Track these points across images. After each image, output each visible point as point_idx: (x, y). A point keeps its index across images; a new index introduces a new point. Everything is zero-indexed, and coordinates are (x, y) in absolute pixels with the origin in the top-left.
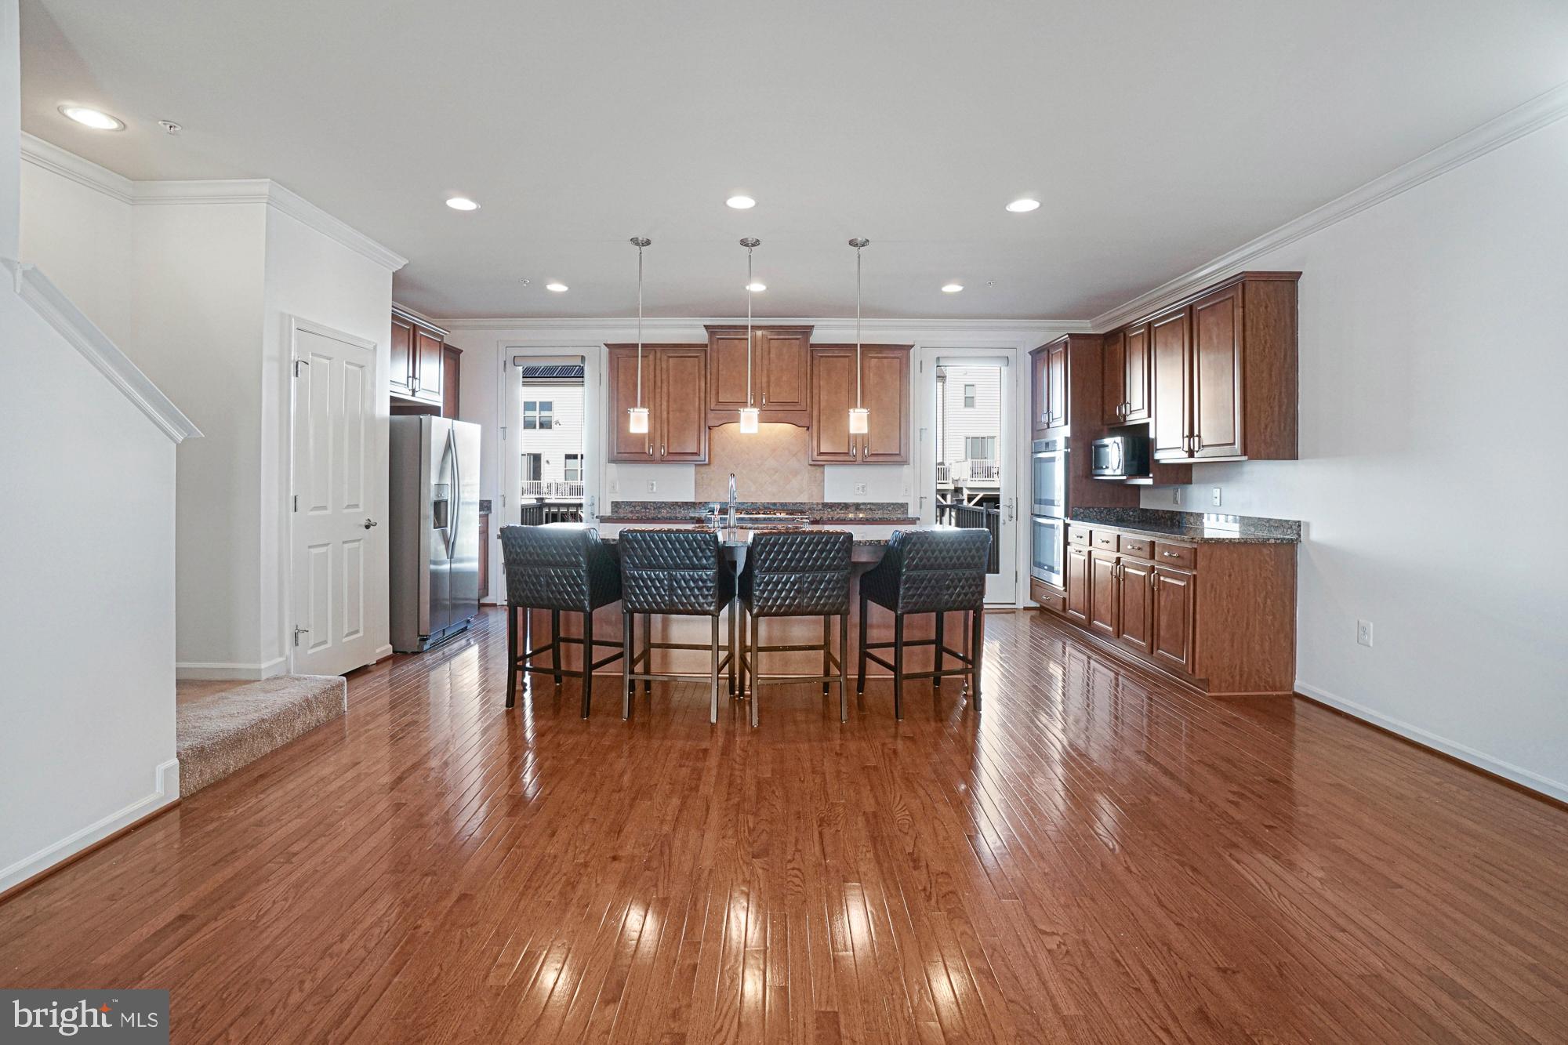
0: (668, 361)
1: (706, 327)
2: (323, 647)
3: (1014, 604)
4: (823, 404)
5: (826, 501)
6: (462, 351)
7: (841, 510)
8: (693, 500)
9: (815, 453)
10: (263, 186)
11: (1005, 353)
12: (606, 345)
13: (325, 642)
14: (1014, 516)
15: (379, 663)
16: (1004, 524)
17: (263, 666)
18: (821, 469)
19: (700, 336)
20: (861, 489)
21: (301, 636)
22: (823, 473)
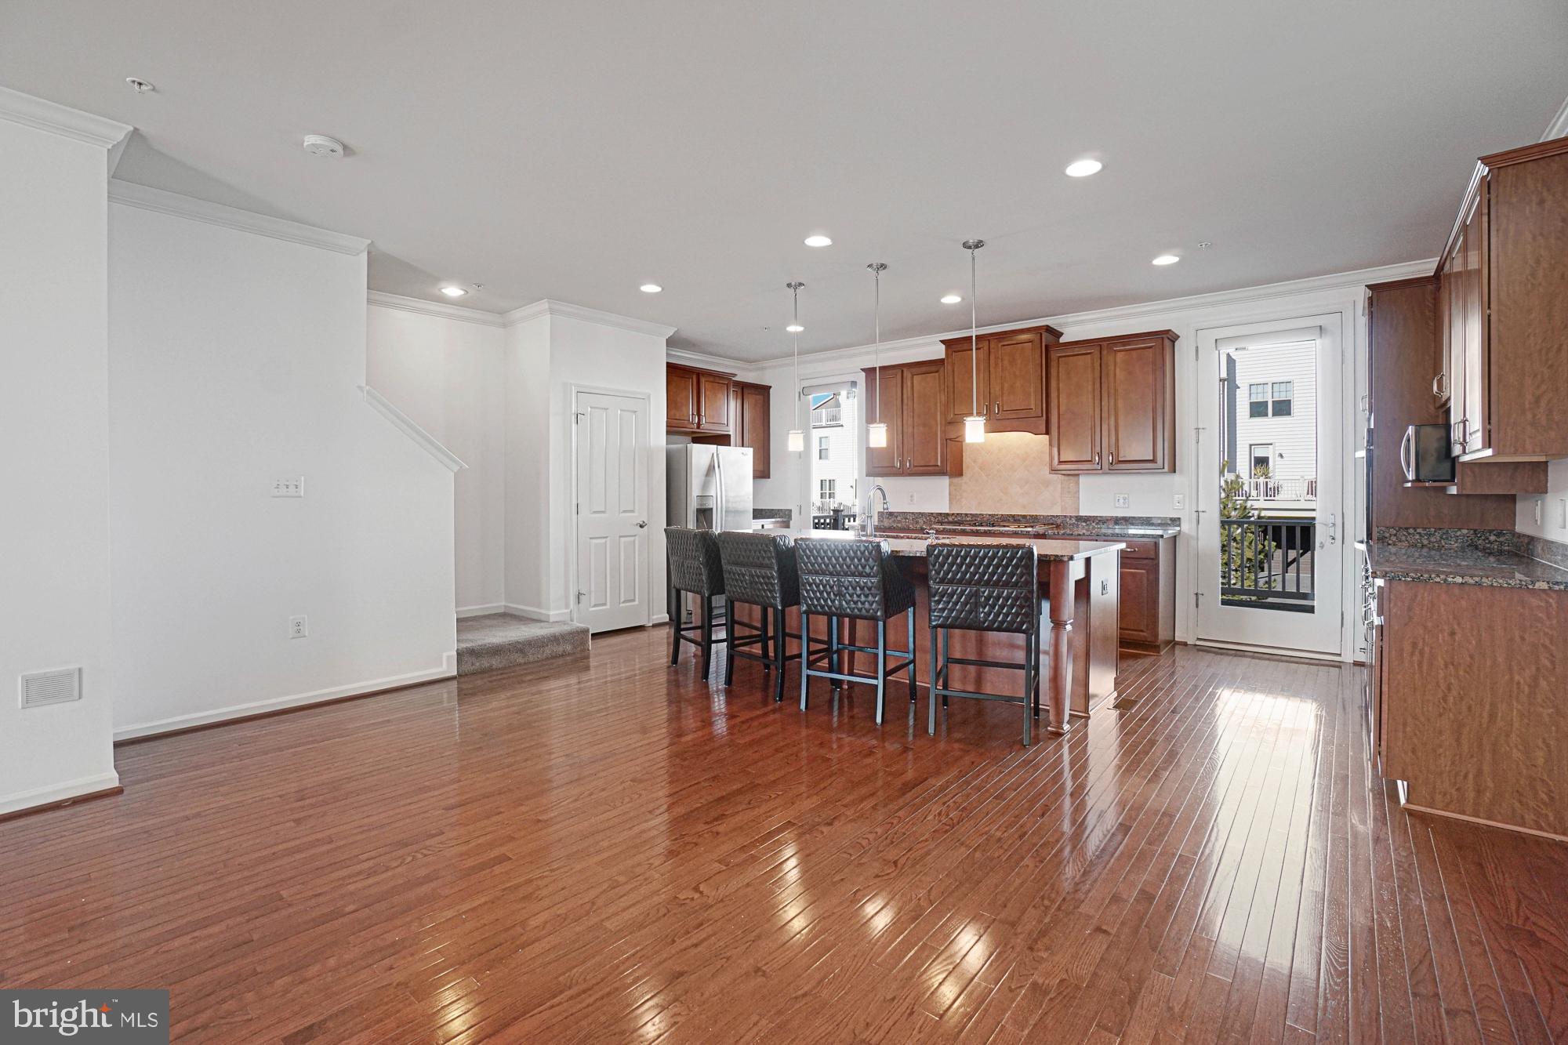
0: (912, 378)
1: (942, 341)
2: (604, 607)
3: (1340, 655)
4: (1062, 409)
5: (1081, 514)
6: (771, 387)
7: (1097, 524)
8: (947, 511)
9: (1056, 461)
10: (544, 305)
11: (1319, 321)
12: (862, 370)
13: (605, 604)
14: (1339, 536)
15: (654, 626)
16: (1322, 547)
17: (552, 613)
18: (1076, 478)
19: (939, 352)
20: (1122, 501)
21: (581, 597)
22: (1078, 483)
